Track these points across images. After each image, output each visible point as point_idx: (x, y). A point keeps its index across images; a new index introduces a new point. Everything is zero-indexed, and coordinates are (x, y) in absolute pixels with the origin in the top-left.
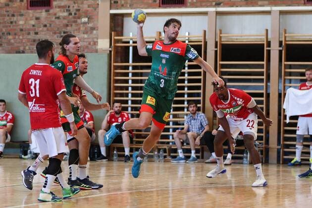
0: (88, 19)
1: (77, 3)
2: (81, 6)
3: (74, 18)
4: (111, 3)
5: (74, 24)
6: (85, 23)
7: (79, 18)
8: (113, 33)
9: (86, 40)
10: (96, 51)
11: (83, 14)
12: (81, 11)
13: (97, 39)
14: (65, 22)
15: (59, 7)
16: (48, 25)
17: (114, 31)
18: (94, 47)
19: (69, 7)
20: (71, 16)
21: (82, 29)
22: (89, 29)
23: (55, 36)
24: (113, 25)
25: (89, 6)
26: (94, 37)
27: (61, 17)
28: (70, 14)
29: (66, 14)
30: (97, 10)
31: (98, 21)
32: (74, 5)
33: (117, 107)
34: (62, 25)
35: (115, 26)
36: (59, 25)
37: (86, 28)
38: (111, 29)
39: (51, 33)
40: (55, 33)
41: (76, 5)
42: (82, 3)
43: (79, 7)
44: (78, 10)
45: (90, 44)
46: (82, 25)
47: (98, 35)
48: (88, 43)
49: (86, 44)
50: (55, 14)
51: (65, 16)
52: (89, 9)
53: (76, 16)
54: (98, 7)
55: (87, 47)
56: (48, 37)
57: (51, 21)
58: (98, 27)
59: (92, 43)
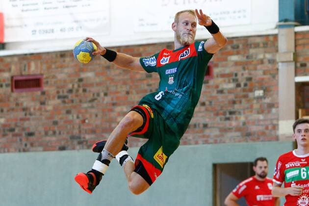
0: (264, 91)
1: (248, 69)
2: (253, 72)
3: (244, 90)
4: (296, 68)
5: (243, 100)
6: (259, 98)
7: (251, 90)
8: (300, 111)
9: (262, 123)
10: (277, 138)
11: (257, 85)
12: (253, 81)
13: (278, 120)
14: (231, 97)
15: (223, 76)
16: (207, 103)
17: (303, 108)
18: (273, 133)
19: (236, 75)
20: (239, 89)
21: (256, 106)
22: (266, 105)
23: (218, 118)
24: (300, 99)
25: (265, 73)
26: (273, 117)
27: (225, 91)
28: (238, 85)
29: (232, 86)
30: (276, 78)
31: (277, 94)
32: (244, 72)
34: (226, 102)
35: (304, 102)
36: (223, 102)
37: (261, 106)
38: (298, 106)
39: (212, 114)
40: (217, 114)
41: (247, 71)
42: (255, 69)
43: (250, 74)
44: (250, 79)
45: (267, 128)
46: (255, 101)
47: (278, 115)
48: (264, 127)
49: (261, 128)
50: (217, 87)
51: (231, 89)
52: (266, 77)
53: (247, 88)
54: (277, 73)
55: (263, 133)
56: (206, 120)
57: (211, 97)
58: (278, 103)
59: (270, 127)
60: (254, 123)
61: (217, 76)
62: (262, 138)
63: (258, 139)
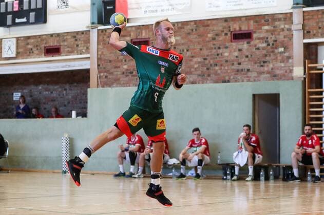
0: (284, 48)
1: (274, 34)
2: (277, 37)
3: (272, 48)
4: (304, 33)
5: (271, 54)
6: (281, 53)
7: (276, 48)
8: (307, 61)
9: (283, 68)
10: (292, 79)
11: (280, 44)
12: (278, 42)
13: (293, 66)
14: (264, 52)
15: (259, 39)
16: (249, 56)
17: (309, 59)
18: (290, 75)
19: (267, 38)
20: (269, 47)
21: (279, 58)
22: (285, 58)
23: (256, 66)
24: (306, 53)
25: (285, 37)
26: (290, 65)
27: (260, 48)
28: (269, 45)
29: (264, 45)
30: (292, 40)
31: (293, 50)
32: (271, 36)
33: (306, 130)
34: (261, 56)
35: (309, 55)
36: (259, 55)
37: (282, 58)
38: (305, 57)
39: (252, 63)
40: (255, 63)
41: (274, 36)
42: (279, 34)
44: (275, 41)
45: (286, 72)
46: (279, 55)
47: (293, 63)
48: (284, 71)
49: (282, 72)
50: (255, 46)
51: (264, 47)
52: (286, 39)
53: (274, 46)
54: (292, 37)
55: (284, 75)
56: (249, 67)
57: (252, 52)
58: (293, 56)
59: (288, 71)
60: (278, 69)
61: (256, 39)
62: (283, 78)
63: (281, 78)
